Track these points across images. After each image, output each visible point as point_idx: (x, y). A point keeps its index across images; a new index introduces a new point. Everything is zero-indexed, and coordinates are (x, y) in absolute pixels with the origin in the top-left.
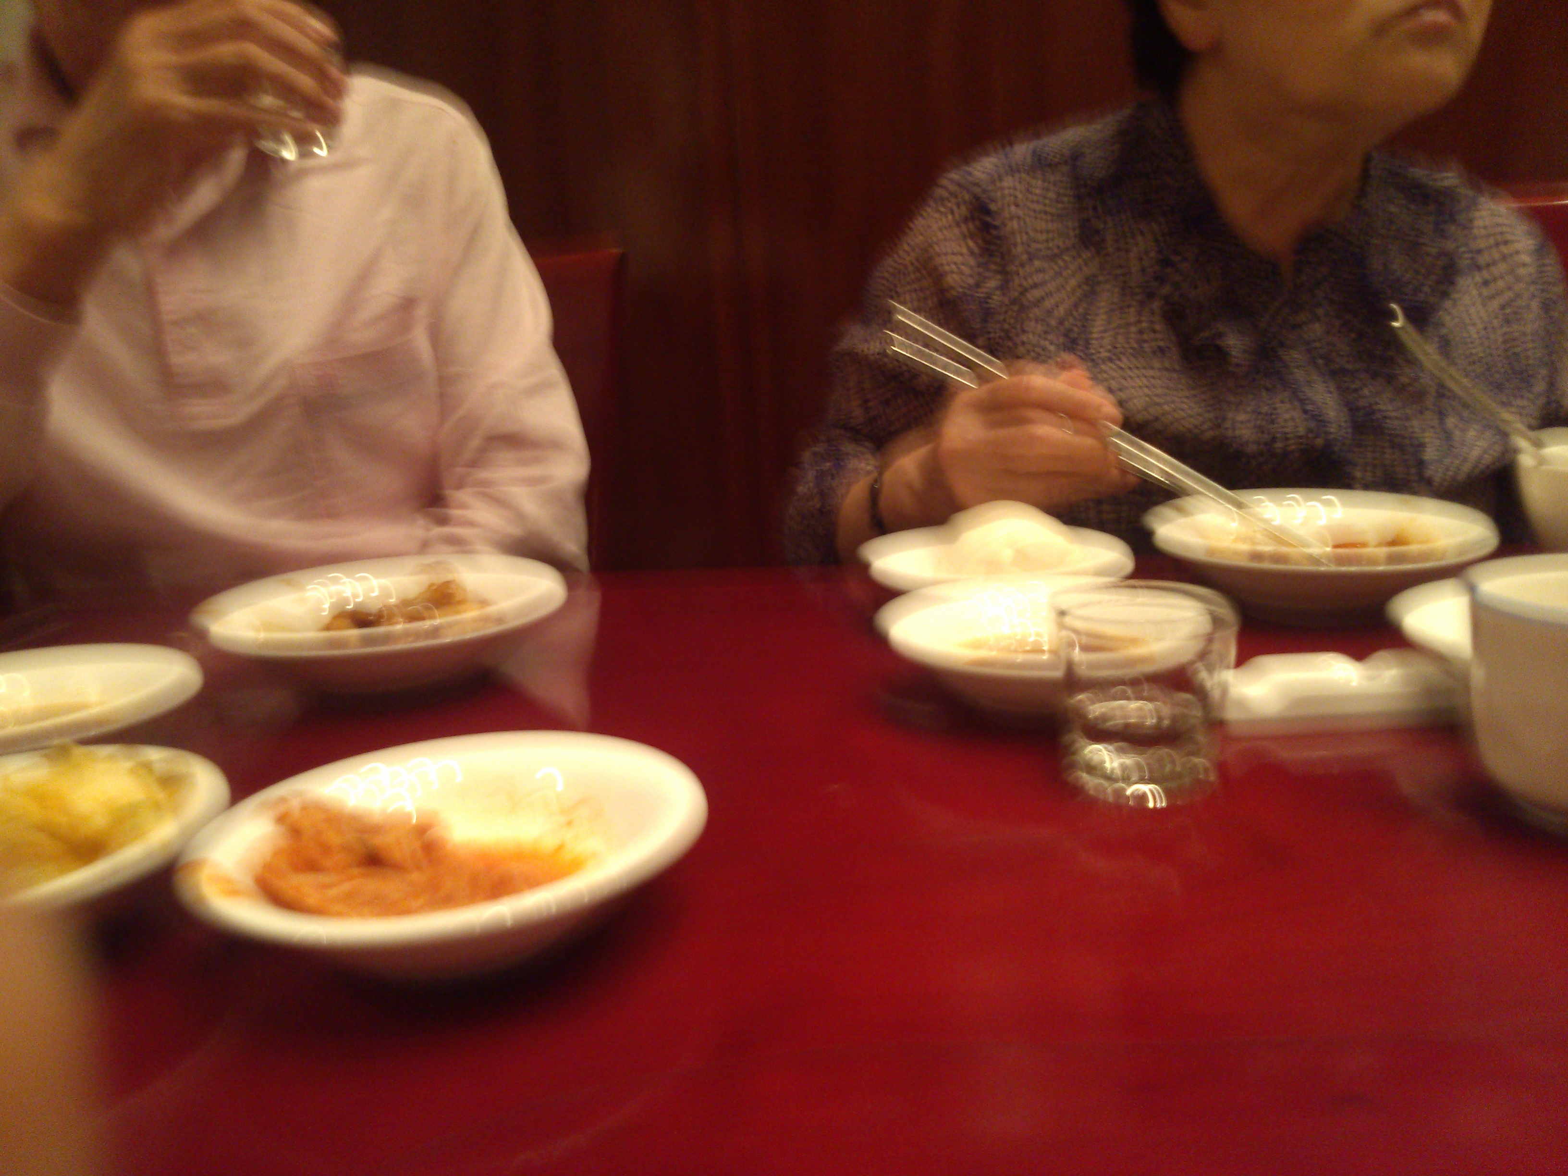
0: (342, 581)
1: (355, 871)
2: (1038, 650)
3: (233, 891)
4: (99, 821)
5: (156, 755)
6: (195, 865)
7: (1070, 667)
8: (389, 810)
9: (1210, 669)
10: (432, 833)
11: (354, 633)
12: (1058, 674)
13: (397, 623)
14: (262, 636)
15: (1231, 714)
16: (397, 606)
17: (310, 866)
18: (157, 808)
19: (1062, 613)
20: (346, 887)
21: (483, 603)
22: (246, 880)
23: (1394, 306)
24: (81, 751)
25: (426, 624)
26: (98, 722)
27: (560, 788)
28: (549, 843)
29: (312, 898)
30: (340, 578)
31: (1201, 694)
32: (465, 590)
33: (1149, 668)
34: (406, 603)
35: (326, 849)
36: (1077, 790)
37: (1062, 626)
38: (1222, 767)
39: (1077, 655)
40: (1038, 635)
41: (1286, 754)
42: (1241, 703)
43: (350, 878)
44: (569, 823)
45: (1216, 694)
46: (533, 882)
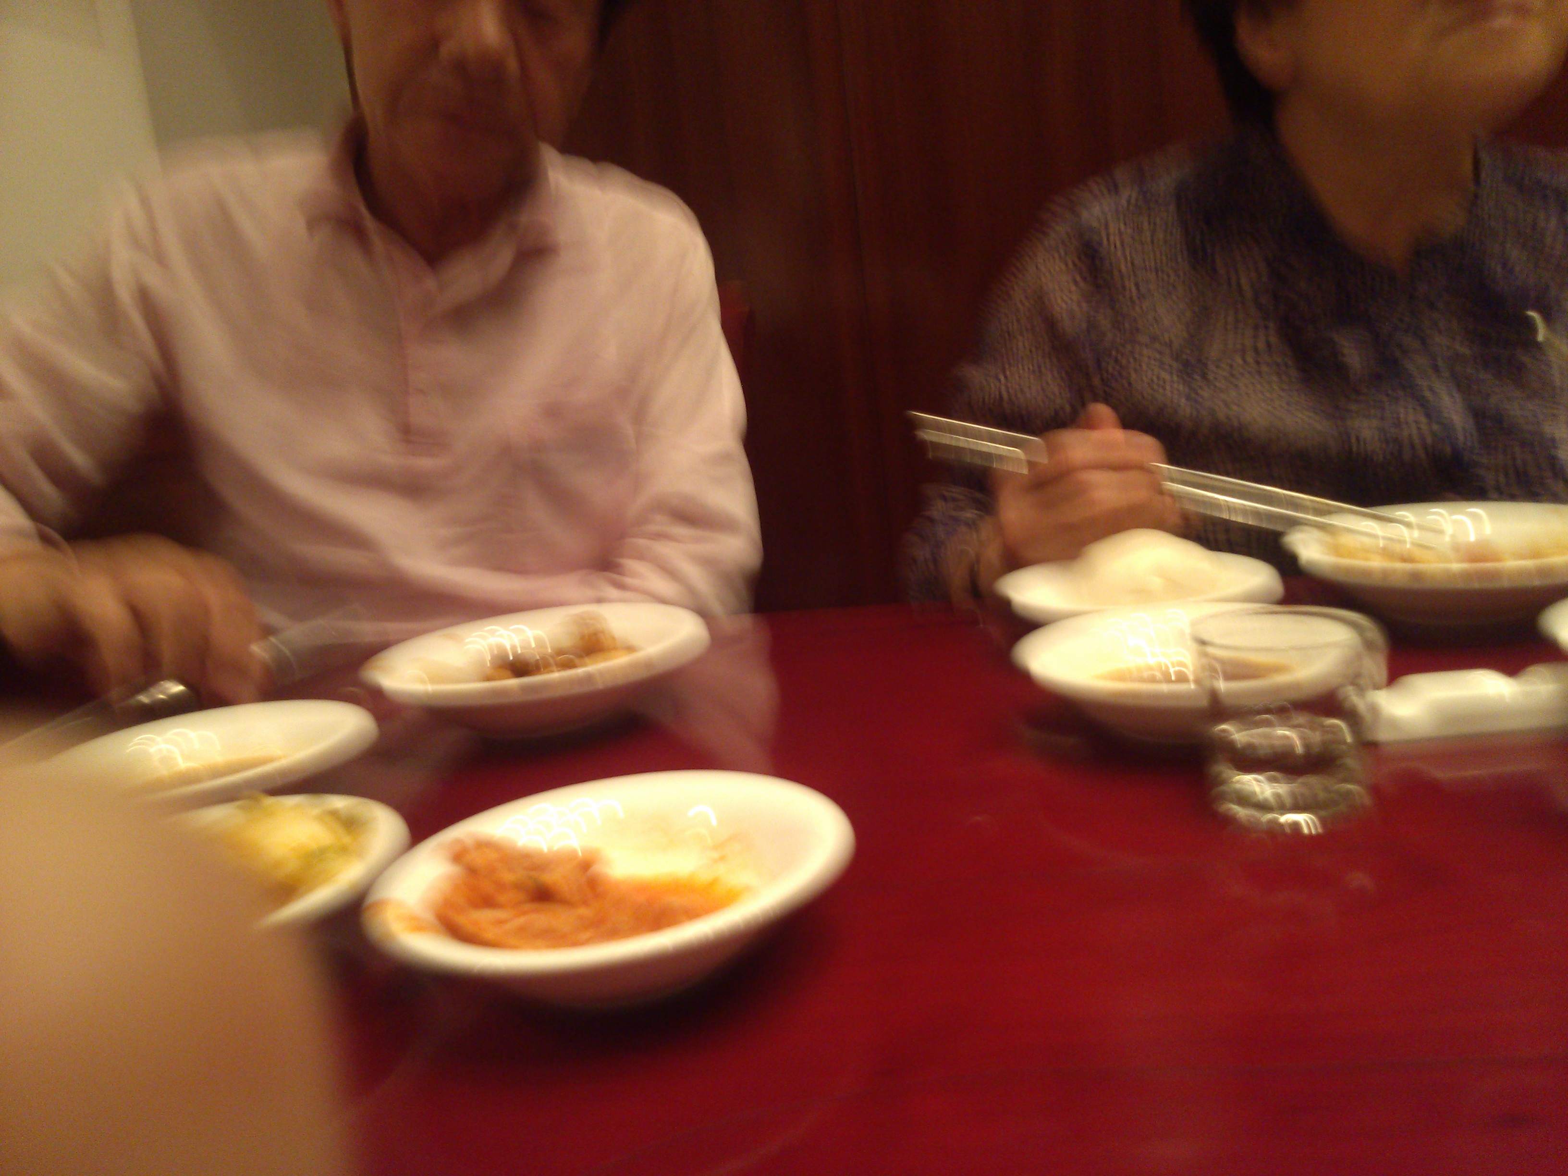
0: (497, 633)
1: (528, 906)
2: (1182, 678)
3: (419, 927)
4: (292, 866)
5: (340, 803)
6: (381, 904)
7: (1214, 696)
8: (555, 848)
9: (1361, 690)
10: (597, 868)
11: (513, 683)
12: (1204, 702)
13: (552, 671)
14: (430, 688)
15: (1383, 735)
16: (552, 656)
17: (487, 902)
18: (343, 851)
19: (1203, 643)
20: (521, 920)
21: (630, 649)
22: (429, 916)
23: (1532, 314)
24: (271, 801)
25: (580, 671)
26: (282, 773)
27: (714, 822)
28: (704, 876)
29: (490, 934)
30: (496, 631)
31: (1351, 716)
32: (613, 638)
33: (1295, 695)
34: (560, 652)
35: (501, 886)
36: (1229, 820)
37: (1205, 655)
38: (1375, 790)
39: (1222, 685)
40: (1181, 664)
41: (1442, 774)
42: (1393, 723)
43: (524, 913)
44: (722, 858)
45: (1368, 717)
46: (692, 914)
